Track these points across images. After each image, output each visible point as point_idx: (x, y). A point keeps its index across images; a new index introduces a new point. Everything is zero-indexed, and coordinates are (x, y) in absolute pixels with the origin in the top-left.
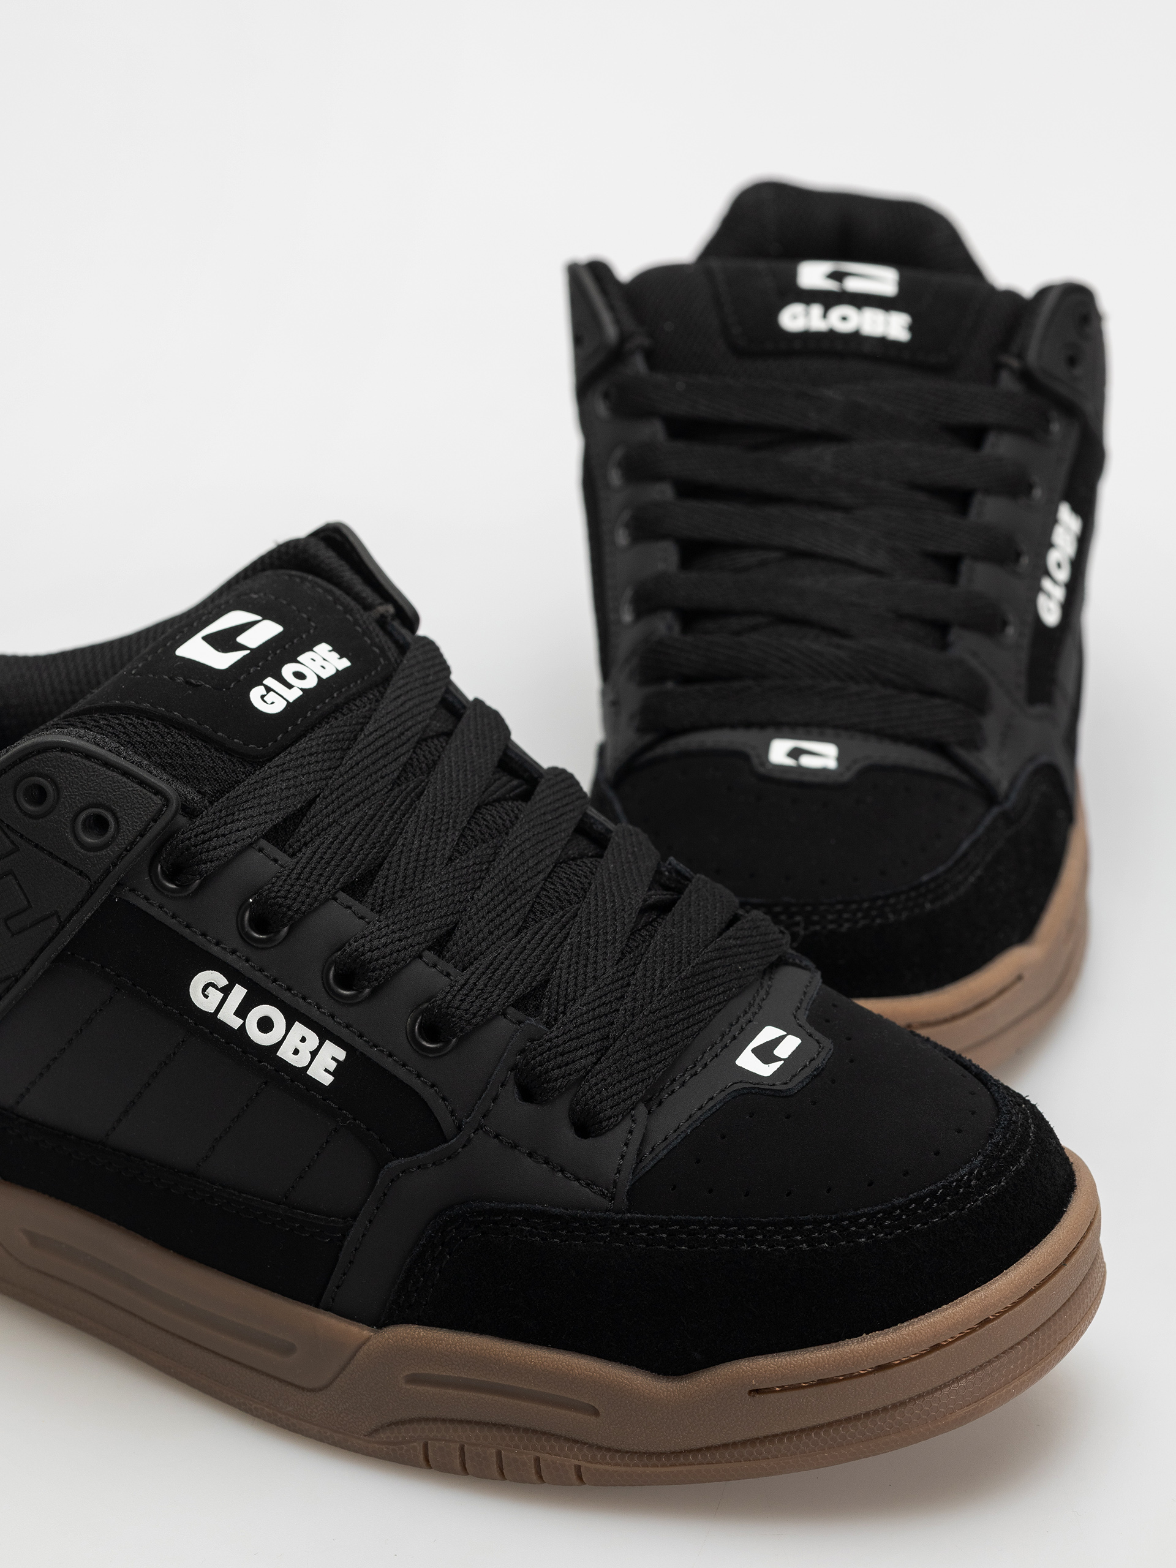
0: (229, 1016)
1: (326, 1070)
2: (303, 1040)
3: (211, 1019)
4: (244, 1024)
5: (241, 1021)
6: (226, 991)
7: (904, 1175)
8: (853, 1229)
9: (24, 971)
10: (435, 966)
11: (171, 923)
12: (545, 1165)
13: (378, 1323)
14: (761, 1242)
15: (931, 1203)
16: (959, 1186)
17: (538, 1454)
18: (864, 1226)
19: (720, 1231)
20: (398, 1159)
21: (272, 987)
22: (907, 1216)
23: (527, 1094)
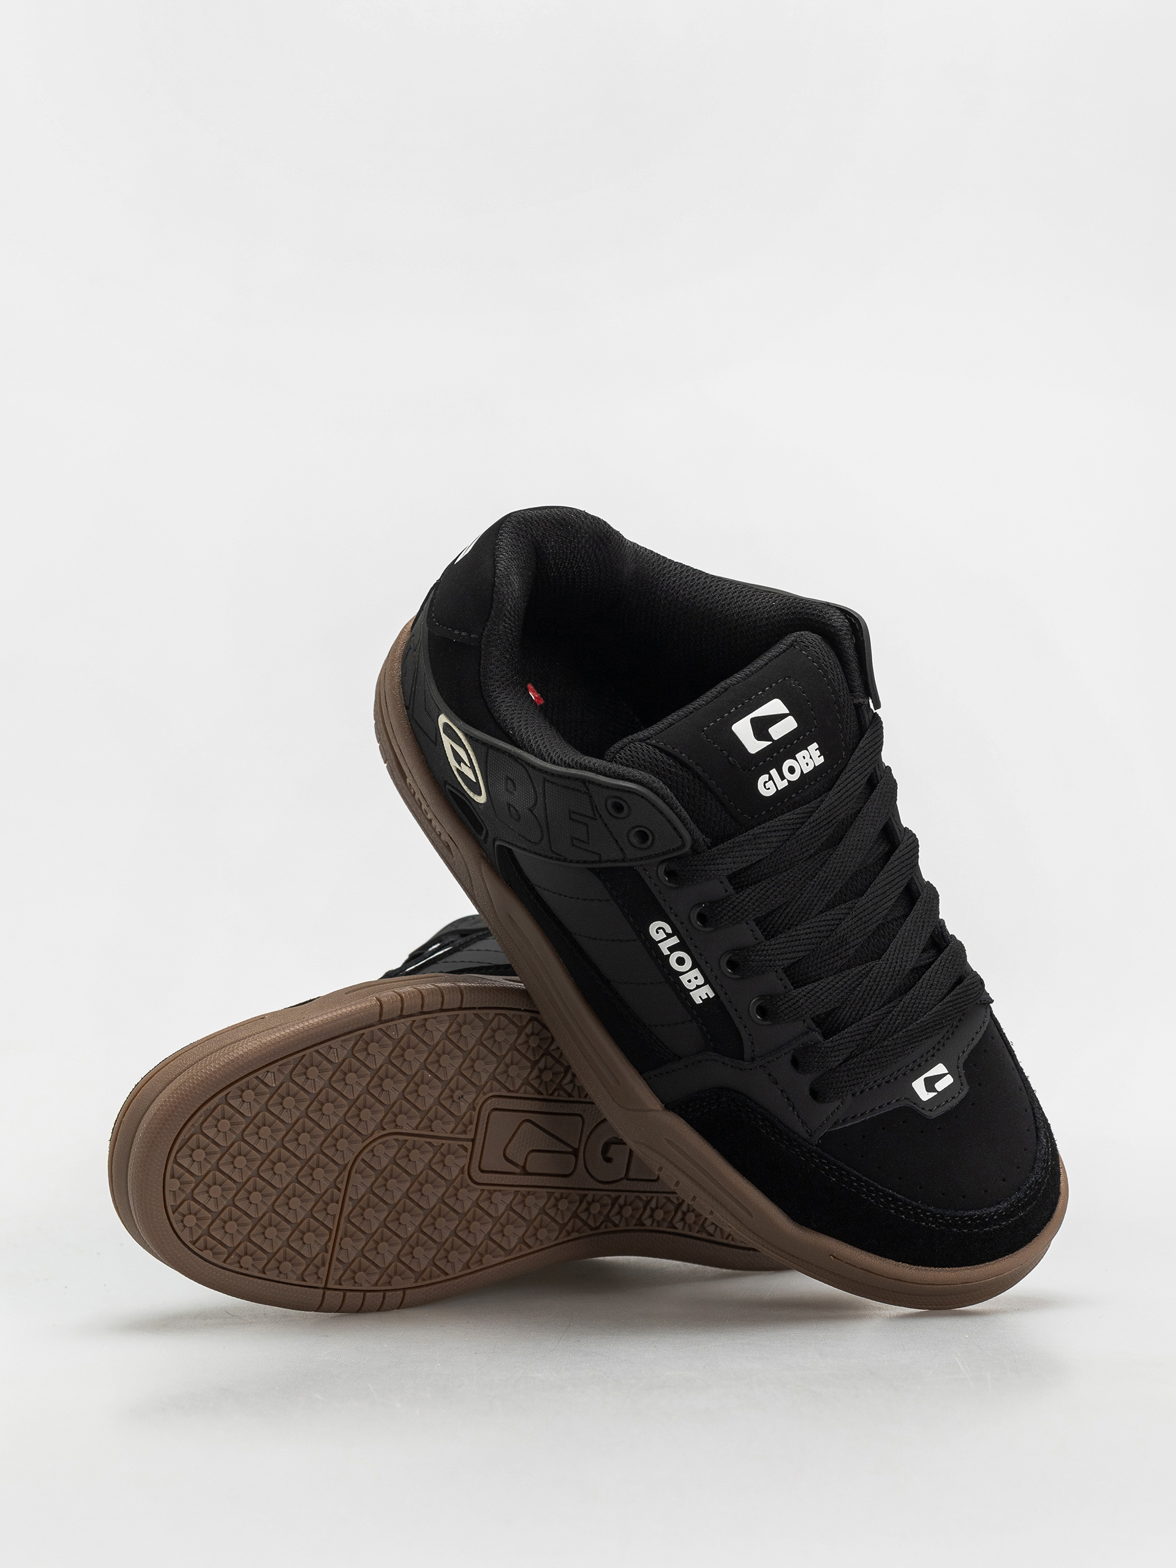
0: (664, 947)
1: (700, 997)
2: (696, 978)
3: (655, 944)
4: (670, 955)
5: (669, 953)
6: (669, 936)
7: (962, 1197)
8: (922, 1216)
9: (571, 861)
10: (781, 980)
11: (656, 894)
12: (786, 1100)
13: (669, 1106)
14: (873, 1198)
15: (968, 1220)
16: (986, 1217)
17: (713, 1211)
18: (928, 1217)
19: (855, 1182)
20: (715, 1052)
21: (692, 948)
22: (952, 1222)
23: (795, 1063)
